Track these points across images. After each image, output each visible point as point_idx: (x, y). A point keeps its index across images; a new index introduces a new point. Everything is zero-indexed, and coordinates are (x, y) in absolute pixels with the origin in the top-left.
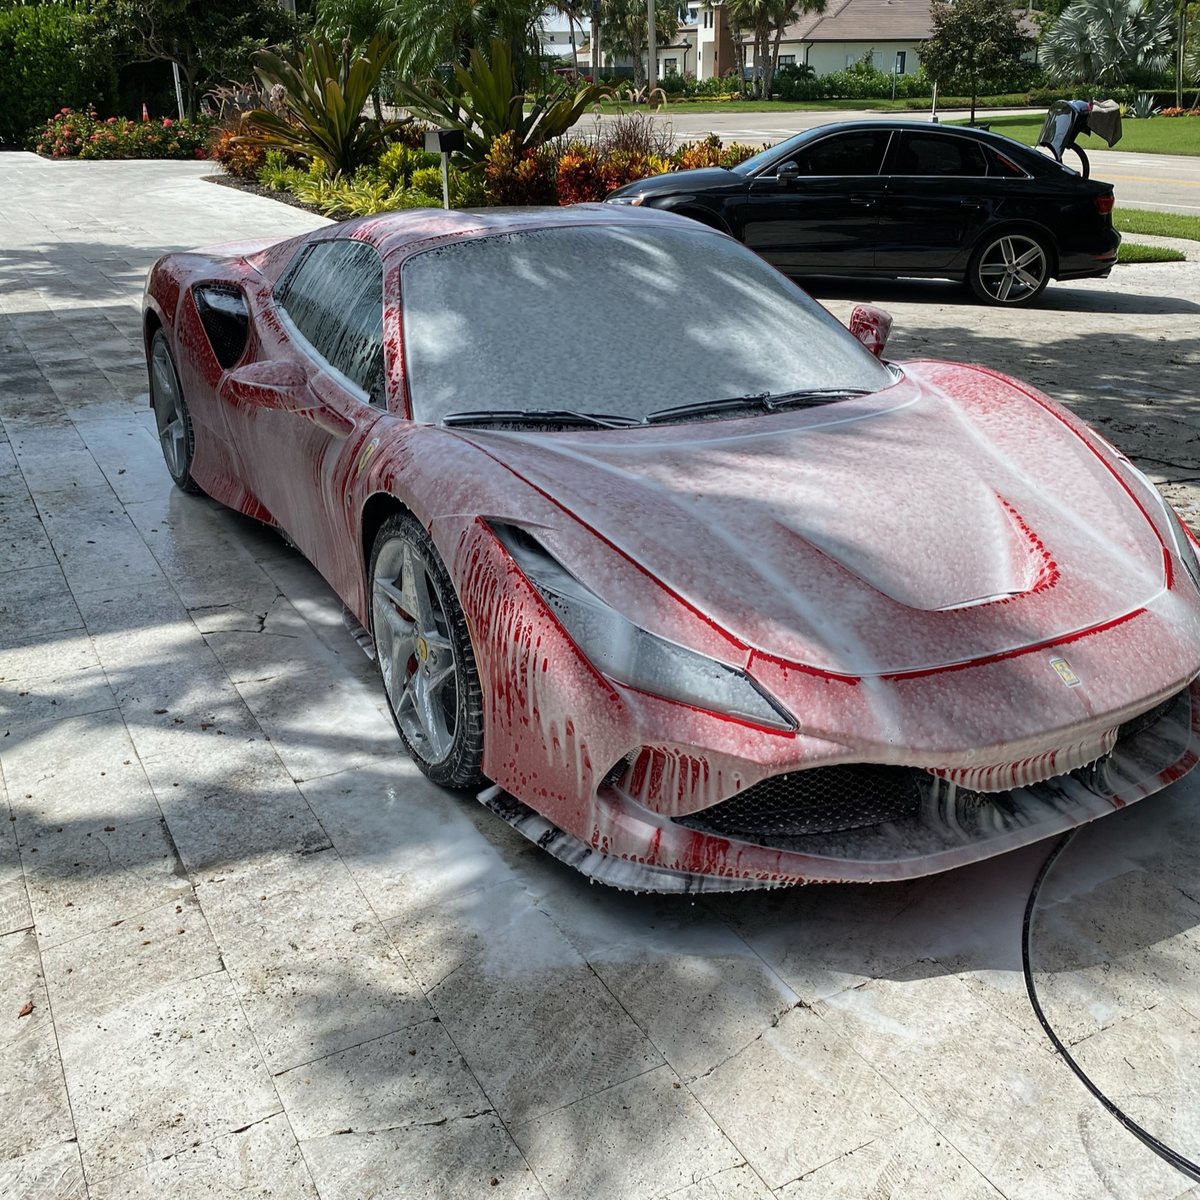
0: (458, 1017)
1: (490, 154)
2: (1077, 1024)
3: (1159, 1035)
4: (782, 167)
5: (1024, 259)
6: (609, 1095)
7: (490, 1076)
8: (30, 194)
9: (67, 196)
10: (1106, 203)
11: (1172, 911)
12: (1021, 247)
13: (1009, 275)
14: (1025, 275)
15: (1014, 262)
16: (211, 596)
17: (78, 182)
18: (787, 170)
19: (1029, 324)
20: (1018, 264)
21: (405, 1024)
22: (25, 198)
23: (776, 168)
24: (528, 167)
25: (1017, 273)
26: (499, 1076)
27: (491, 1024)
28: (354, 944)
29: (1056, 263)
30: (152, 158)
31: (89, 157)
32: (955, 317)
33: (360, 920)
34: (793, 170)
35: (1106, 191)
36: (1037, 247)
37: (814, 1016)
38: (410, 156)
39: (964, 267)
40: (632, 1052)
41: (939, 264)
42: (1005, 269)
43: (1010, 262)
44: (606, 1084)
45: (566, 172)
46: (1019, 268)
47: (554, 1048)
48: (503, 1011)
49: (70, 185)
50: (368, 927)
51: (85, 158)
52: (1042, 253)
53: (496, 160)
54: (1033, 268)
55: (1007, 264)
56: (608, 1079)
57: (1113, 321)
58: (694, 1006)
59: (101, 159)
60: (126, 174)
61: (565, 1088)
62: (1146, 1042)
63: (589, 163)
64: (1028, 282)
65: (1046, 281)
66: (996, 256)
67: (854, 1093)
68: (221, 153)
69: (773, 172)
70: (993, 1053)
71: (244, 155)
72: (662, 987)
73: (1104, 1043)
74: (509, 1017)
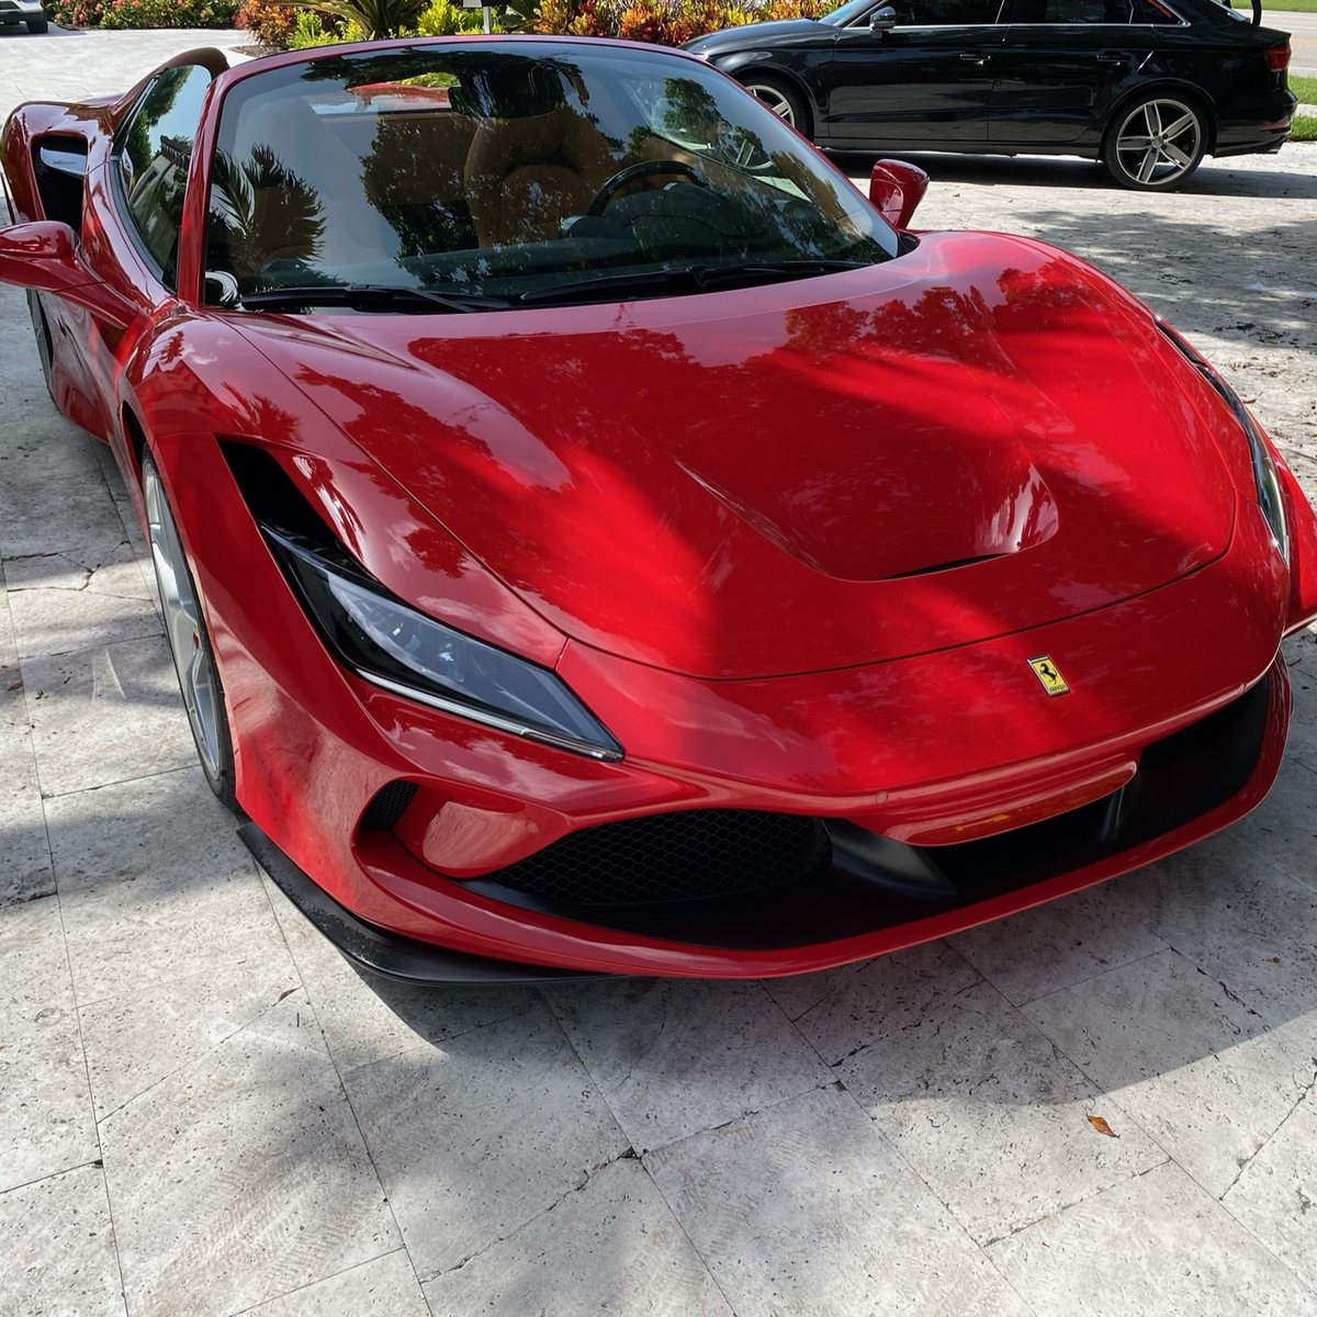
0: (131, 1160)
1: (540, 8)
2: (1028, 1197)
3: (1147, 1222)
4: (875, 16)
5: (1174, 129)
6: (303, 1298)
7: (141, 1260)
8: (28, 65)
9: (69, 68)
10: (1280, 56)
11: (1203, 1017)
12: (1169, 115)
13: (1154, 151)
14: (1175, 150)
15: (1161, 134)
16: (40, 543)
17: (87, 53)
18: (883, 18)
19: (1173, 212)
20: (1165, 136)
21: (51, 1170)
22: (19, 71)
23: (868, 17)
24: (585, 24)
25: (1164, 147)
26: (153, 1262)
27: (172, 1175)
28: (28, 1041)
29: (1213, 136)
30: (183, 27)
31: (111, 26)
32: (1082, 202)
33: (52, 1004)
34: (890, 18)
35: (1280, 41)
36: (1190, 114)
37: (642, 1174)
38: (454, 15)
39: (1099, 141)
40: (359, 1228)
41: (1067, 137)
42: (1149, 142)
43: (1156, 134)
44: (304, 1280)
45: (630, 29)
46: (1166, 141)
47: (250, 1216)
48: (197, 1153)
49: (76, 56)
50: (57, 1015)
51: (107, 28)
52: (1196, 122)
53: (546, 15)
54: (1184, 142)
55: (1152, 137)
56: (309, 1271)
57: (1279, 207)
58: (471, 1155)
59: (125, 28)
60: (145, 45)
61: (241, 1285)
62: (1124, 1231)
63: (658, 18)
64: (1176, 160)
65: (1198, 159)
66: (1138, 127)
67: (666, 1305)
68: (250, 17)
69: (865, 22)
70: (892, 1243)
71: (274, 19)
72: (435, 1122)
73: (1060, 1231)
74: (203, 1163)
